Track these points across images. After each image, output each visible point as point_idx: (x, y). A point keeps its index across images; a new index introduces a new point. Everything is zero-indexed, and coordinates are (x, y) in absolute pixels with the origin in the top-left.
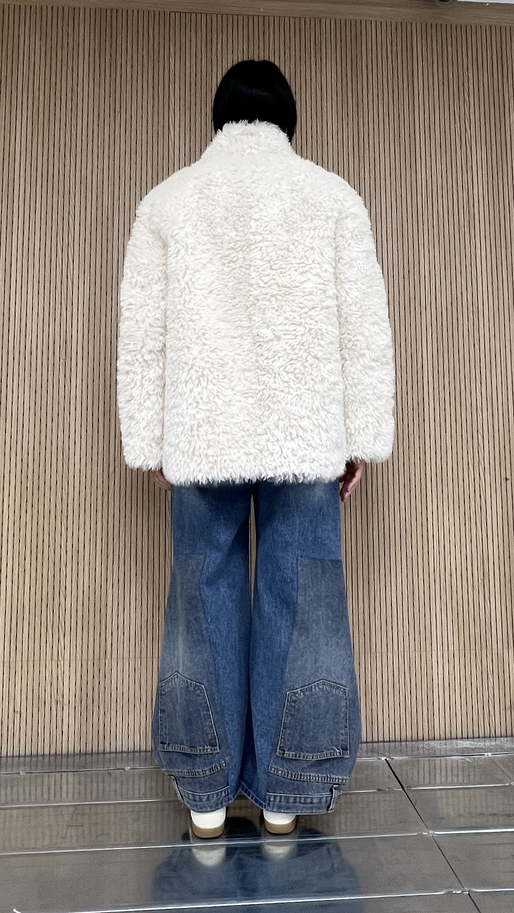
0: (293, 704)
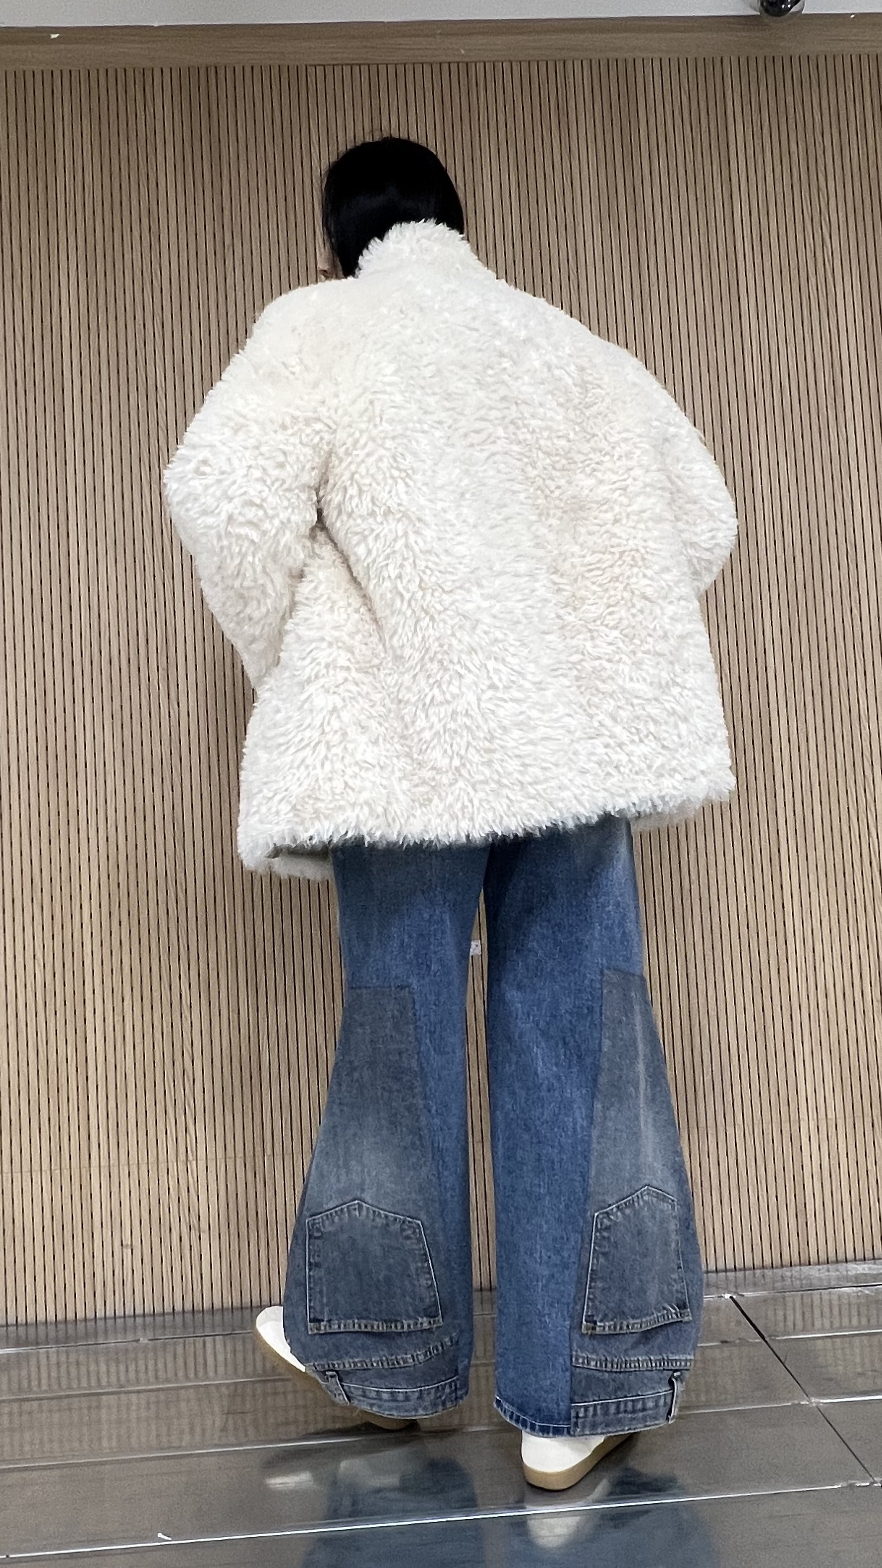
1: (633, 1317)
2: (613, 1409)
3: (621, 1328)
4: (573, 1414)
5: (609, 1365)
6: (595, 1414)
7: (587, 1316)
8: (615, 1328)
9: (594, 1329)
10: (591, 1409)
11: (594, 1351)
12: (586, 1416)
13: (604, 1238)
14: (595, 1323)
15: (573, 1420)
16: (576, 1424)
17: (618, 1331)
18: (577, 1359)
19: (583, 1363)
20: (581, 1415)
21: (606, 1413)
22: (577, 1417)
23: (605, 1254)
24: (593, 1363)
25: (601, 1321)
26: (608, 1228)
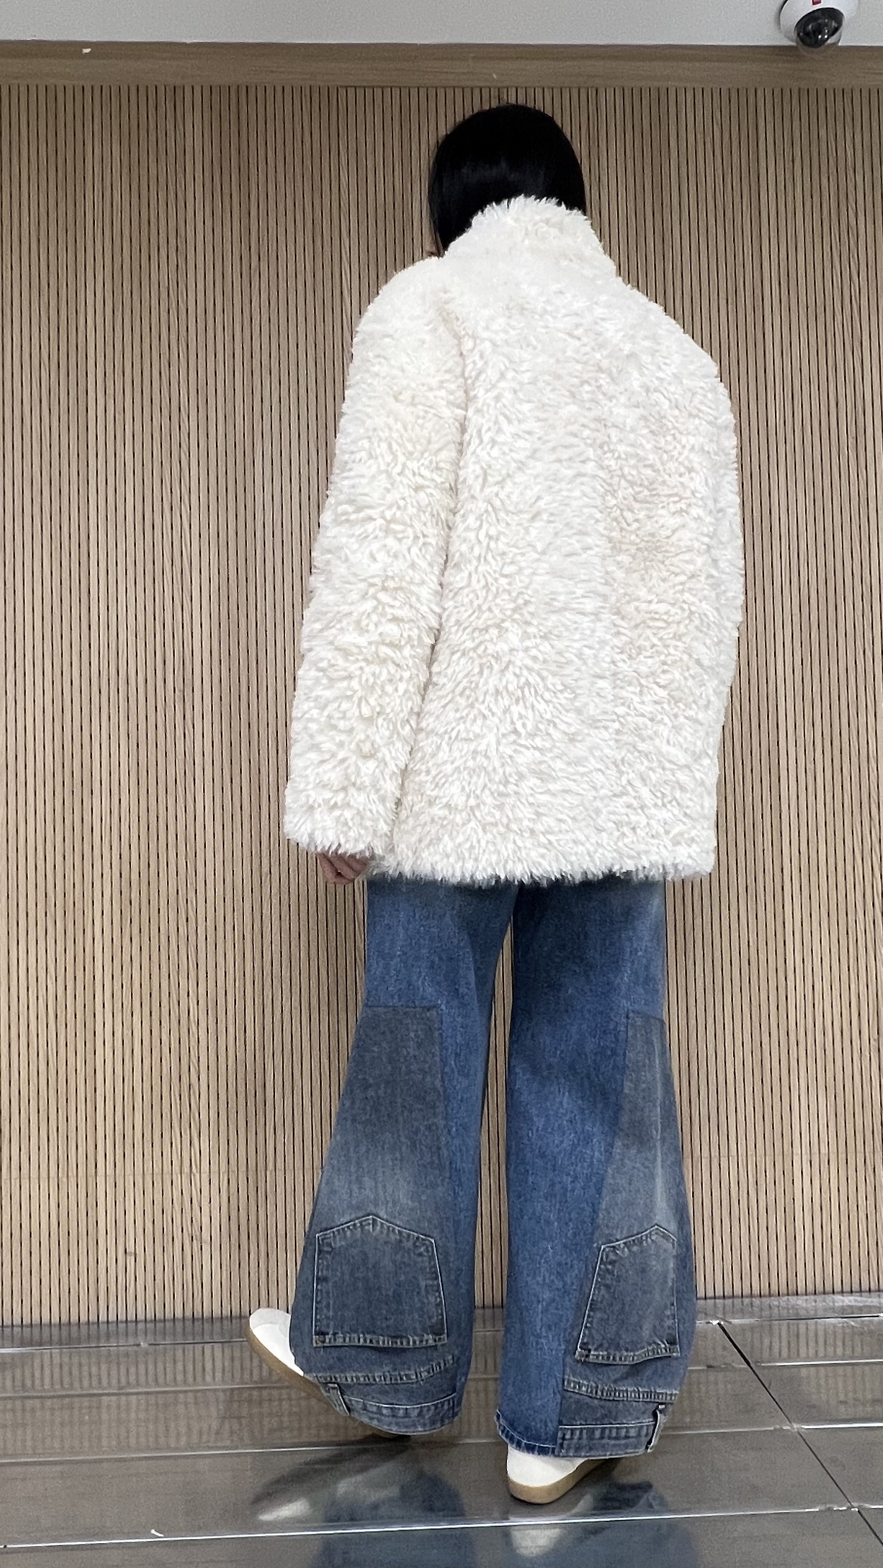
0: (610, 1267)
1: (627, 1350)
2: (597, 1434)
3: (614, 1359)
4: (560, 1435)
5: (599, 1393)
6: (580, 1438)
7: (583, 1343)
8: (608, 1358)
9: (587, 1356)
10: (578, 1433)
11: (586, 1378)
12: (572, 1439)
13: (608, 1270)
14: (590, 1351)
15: (559, 1441)
16: (562, 1445)
17: (611, 1361)
18: (569, 1383)
19: (575, 1387)
20: (568, 1436)
21: (591, 1437)
22: (563, 1438)
23: (608, 1287)
24: (584, 1389)
25: (596, 1350)
26: (612, 1263)
